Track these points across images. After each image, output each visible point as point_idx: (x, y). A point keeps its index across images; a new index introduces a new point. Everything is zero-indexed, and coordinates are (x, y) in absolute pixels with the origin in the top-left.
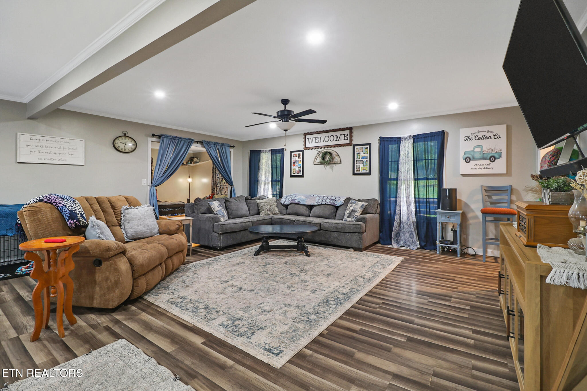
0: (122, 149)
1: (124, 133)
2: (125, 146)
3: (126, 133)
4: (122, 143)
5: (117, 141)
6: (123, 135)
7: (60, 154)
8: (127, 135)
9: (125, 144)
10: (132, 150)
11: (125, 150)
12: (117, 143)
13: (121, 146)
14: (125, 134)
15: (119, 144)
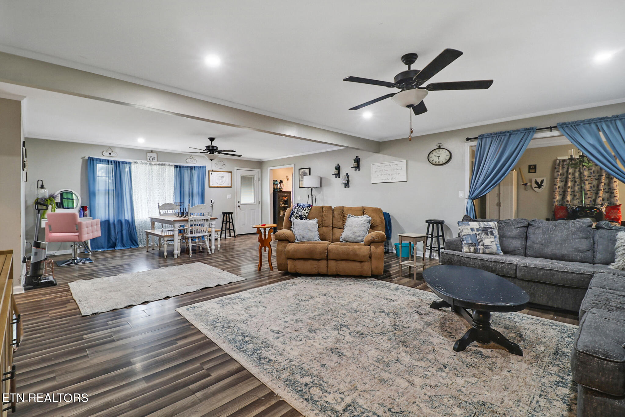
0: (436, 162)
1: (438, 145)
2: (438, 159)
3: (440, 145)
4: (436, 156)
5: (431, 155)
6: (438, 147)
7: (392, 174)
8: (441, 147)
9: (439, 157)
10: (446, 161)
11: (439, 162)
12: (431, 157)
13: (435, 159)
14: (440, 147)
15: (434, 158)
